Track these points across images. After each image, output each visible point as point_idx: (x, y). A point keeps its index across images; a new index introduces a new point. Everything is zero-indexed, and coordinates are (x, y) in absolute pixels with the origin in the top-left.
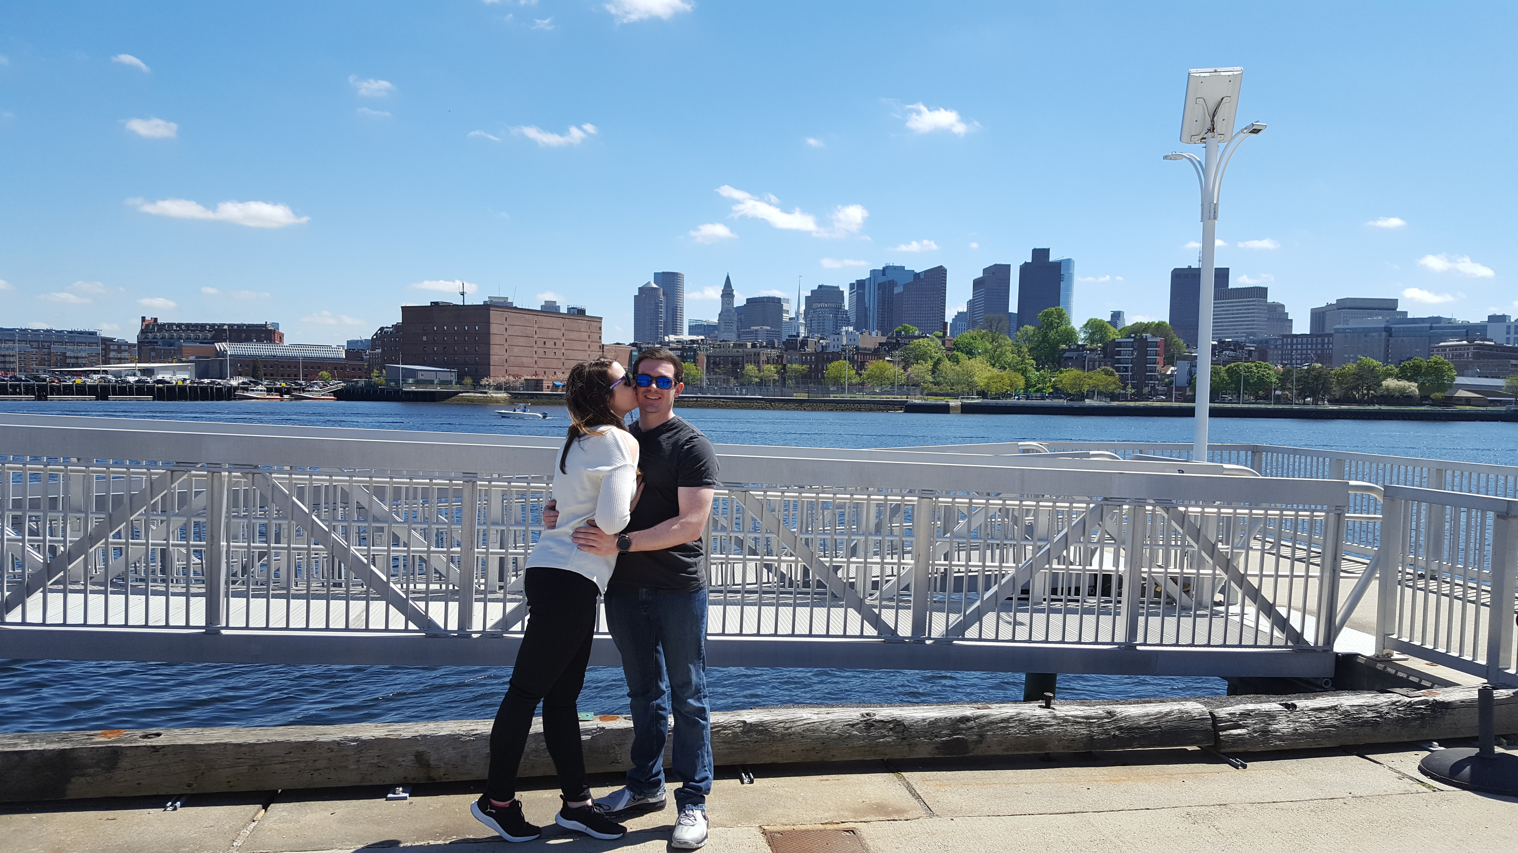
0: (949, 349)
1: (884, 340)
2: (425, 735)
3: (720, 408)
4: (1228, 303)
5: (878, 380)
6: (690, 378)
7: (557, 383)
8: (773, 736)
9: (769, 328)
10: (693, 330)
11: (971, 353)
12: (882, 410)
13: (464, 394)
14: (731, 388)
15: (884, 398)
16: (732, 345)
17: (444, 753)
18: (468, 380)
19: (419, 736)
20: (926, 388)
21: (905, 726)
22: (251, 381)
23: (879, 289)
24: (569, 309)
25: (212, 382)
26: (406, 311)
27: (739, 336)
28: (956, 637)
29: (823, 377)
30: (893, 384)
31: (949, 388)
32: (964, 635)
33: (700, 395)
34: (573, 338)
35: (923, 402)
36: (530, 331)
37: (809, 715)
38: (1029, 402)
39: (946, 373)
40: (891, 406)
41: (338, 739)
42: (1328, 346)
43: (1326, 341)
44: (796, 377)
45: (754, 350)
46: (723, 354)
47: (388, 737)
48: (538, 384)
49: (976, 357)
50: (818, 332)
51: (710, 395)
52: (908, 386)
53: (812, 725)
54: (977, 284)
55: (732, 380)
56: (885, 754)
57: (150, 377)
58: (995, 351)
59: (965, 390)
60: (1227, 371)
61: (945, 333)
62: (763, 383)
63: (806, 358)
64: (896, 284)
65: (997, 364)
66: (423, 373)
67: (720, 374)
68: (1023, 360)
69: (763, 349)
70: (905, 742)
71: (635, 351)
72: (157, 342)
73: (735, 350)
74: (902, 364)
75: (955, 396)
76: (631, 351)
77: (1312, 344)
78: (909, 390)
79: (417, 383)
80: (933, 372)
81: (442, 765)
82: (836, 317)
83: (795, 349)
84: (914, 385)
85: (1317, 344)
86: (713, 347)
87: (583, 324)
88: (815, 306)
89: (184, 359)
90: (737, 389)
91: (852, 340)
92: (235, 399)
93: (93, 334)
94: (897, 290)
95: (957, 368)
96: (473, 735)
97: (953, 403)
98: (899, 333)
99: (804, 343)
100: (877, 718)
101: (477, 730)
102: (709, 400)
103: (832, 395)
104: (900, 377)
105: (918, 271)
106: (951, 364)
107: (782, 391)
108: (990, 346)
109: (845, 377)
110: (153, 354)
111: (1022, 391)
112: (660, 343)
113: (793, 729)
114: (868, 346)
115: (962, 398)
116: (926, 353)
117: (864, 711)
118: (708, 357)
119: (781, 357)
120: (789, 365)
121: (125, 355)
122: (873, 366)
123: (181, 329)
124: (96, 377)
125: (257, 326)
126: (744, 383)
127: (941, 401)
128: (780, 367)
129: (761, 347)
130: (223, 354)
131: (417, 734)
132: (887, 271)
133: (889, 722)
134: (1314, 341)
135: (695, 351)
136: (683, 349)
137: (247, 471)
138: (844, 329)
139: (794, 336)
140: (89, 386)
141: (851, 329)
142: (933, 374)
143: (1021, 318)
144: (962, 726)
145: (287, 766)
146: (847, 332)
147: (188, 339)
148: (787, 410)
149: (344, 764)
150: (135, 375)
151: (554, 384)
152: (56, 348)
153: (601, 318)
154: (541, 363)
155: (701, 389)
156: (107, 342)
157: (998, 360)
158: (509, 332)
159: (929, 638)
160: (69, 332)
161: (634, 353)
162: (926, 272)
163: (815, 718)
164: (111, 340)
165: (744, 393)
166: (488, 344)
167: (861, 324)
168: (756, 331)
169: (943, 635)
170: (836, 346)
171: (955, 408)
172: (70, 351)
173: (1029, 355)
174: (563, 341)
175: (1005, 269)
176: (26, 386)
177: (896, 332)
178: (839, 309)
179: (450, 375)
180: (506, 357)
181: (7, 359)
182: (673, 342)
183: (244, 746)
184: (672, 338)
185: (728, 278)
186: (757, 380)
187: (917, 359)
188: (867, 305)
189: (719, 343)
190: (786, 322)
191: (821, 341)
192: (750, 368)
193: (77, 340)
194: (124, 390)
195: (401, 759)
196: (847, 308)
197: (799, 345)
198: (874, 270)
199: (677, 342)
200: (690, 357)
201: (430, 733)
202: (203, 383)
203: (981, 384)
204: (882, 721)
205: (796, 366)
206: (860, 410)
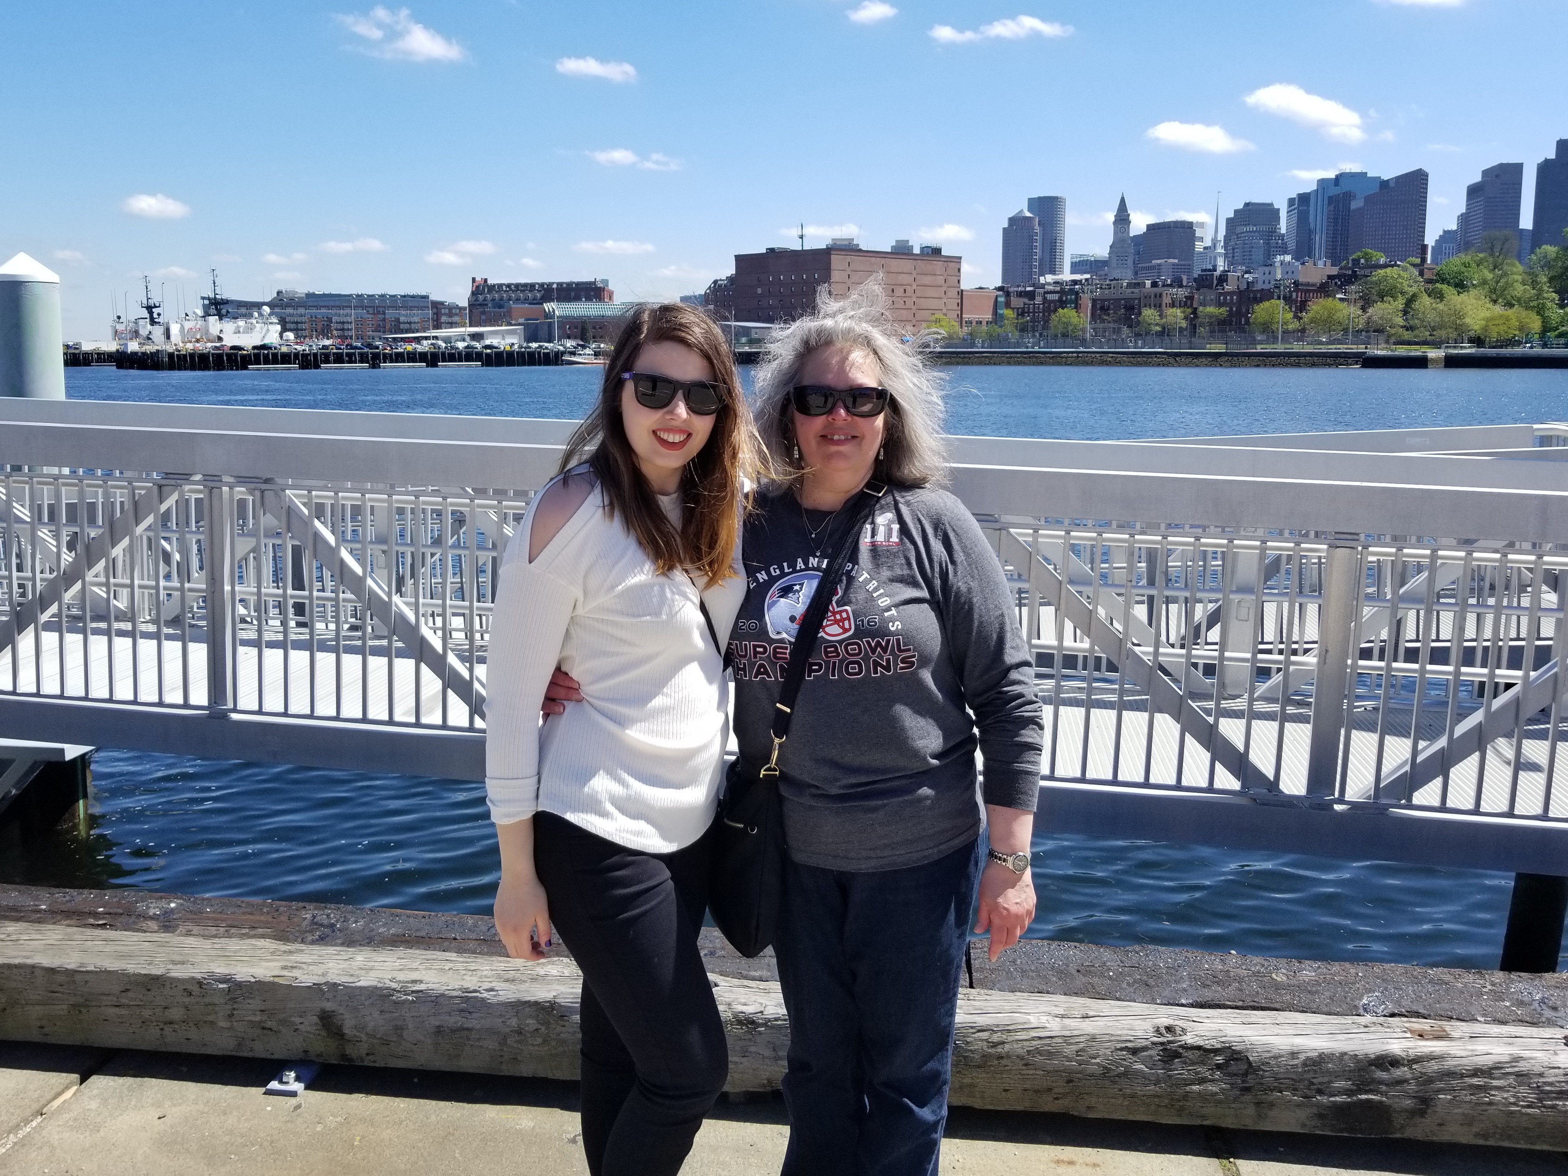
0: (1430, 281)
1: (1335, 271)
2: (335, 983)
3: (1107, 365)
5: (1325, 325)
6: (1070, 328)
8: (965, 1057)
9: (1176, 261)
10: (1077, 267)
11: (1460, 286)
12: (1330, 365)
14: (1123, 340)
15: (1333, 348)
16: (1125, 284)
17: (367, 1019)
19: (326, 983)
20: (1393, 335)
21: (1250, 1063)
22: (578, 345)
23: (1329, 204)
24: (922, 249)
25: (540, 347)
26: (739, 259)
27: (1136, 273)
28: (1394, 802)
29: (1247, 322)
30: (1346, 330)
31: (1428, 333)
32: (1410, 799)
33: (1082, 349)
34: (927, 283)
35: (1390, 353)
37: (1044, 1019)
38: (1546, 351)
39: (1424, 313)
40: (1342, 360)
41: (199, 976)
44: (1211, 324)
45: (1155, 289)
46: (1115, 296)
47: (276, 980)
49: (1468, 291)
50: (1242, 264)
51: (1094, 350)
52: (1367, 332)
53: (1047, 1041)
54: (1473, 191)
55: (1125, 330)
56: (1203, 1117)
57: (479, 341)
58: (1497, 282)
59: (1451, 335)
61: (1424, 260)
62: (1165, 333)
63: (1225, 299)
64: (1355, 197)
65: (1500, 300)
66: (757, 330)
67: (1109, 322)
68: (1540, 294)
69: (1166, 288)
70: (1248, 1098)
71: (1000, 296)
72: (486, 305)
73: (1129, 291)
74: (1360, 303)
75: (1437, 345)
76: (997, 296)
78: (1369, 337)
79: (751, 342)
80: (1405, 313)
81: (364, 1037)
82: (1268, 244)
83: (1210, 287)
84: (1377, 330)
86: (1101, 288)
87: (938, 266)
88: (1239, 230)
89: (513, 322)
90: (1131, 341)
91: (1290, 273)
92: (562, 365)
93: (425, 297)
94: (1355, 205)
95: (1441, 306)
96: (413, 992)
97: (1433, 354)
98: (1356, 262)
99: (1223, 279)
100: (1189, 1039)
101: (421, 982)
102: (1093, 355)
103: (1259, 347)
104: (1356, 320)
105: (1385, 177)
106: (1433, 301)
107: (1190, 342)
108: (1489, 276)
109: (1278, 323)
110: (483, 317)
111: (1537, 336)
112: (1033, 285)
113: (1007, 1047)
114: (1312, 280)
115: (1447, 347)
116: (1395, 287)
117: (1165, 1016)
118: (1094, 301)
119: (1190, 298)
120: (1201, 308)
121: (456, 319)
122: (1318, 307)
123: (511, 289)
124: (425, 342)
125: (586, 283)
126: (1141, 333)
127: (1415, 351)
128: (1189, 310)
129: (1163, 286)
130: (549, 315)
131: (322, 980)
132: (1342, 181)
133: (1216, 1051)
135: (1077, 293)
136: (1062, 292)
137: (252, 486)
138: (1279, 258)
139: (1210, 270)
140: (420, 353)
141: (1288, 258)
142: (1404, 315)
143: (1538, 236)
144: (1384, 1075)
145: (123, 1011)
146: (1282, 263)
147: (518, 300)
148: (1197, 366)
149: (210, 1018)
150: (464, 340)
152: (390, 313)
153: (960, 258)
155: (1084, 342)
156: (437, 306)
157: (1501, 295)
158: (853, 279)
159: (1341, 801)
160: (402, 296)
161: (1000, 299)
162: (1398, 179)
163: (1054, 1027)
164: (442, 303)
165: (1140, 345)
167: (1303, 251)
168: (1159, 265)
169: (1369, 797)
170: (1267, 282)
171: (1435, 361)
172: (404, 316)
173: (1549, 287)
174: (914, 287)
175: (1516, 169)
176: (361, 355)
177: (1353, 260)
178: (1272, 232)
181: (346, 326)
182: (1049, 284)
183: (58, 972)
184: (1050, 278)
185: (1123, 200)
186: (1158, 328)
187: (1382, 296)
188: (1312, 226)
189: (1108, 282)
190: (1201, 253)
191: (1246, 276)
192: (1149, 314)
193: (410, 304)
194: (453, 356)
195: (298, 1020)
196: (1283, 231)
197: (1215, 282)
198: (1323, 180)
199: (1054, 283)
200: (1071, 302)
201: (345, 979)
202: (530, 347)
203: (1476, 327)
204: (1199, 1048)
205: (1211, 309)
206: (1298, 365)
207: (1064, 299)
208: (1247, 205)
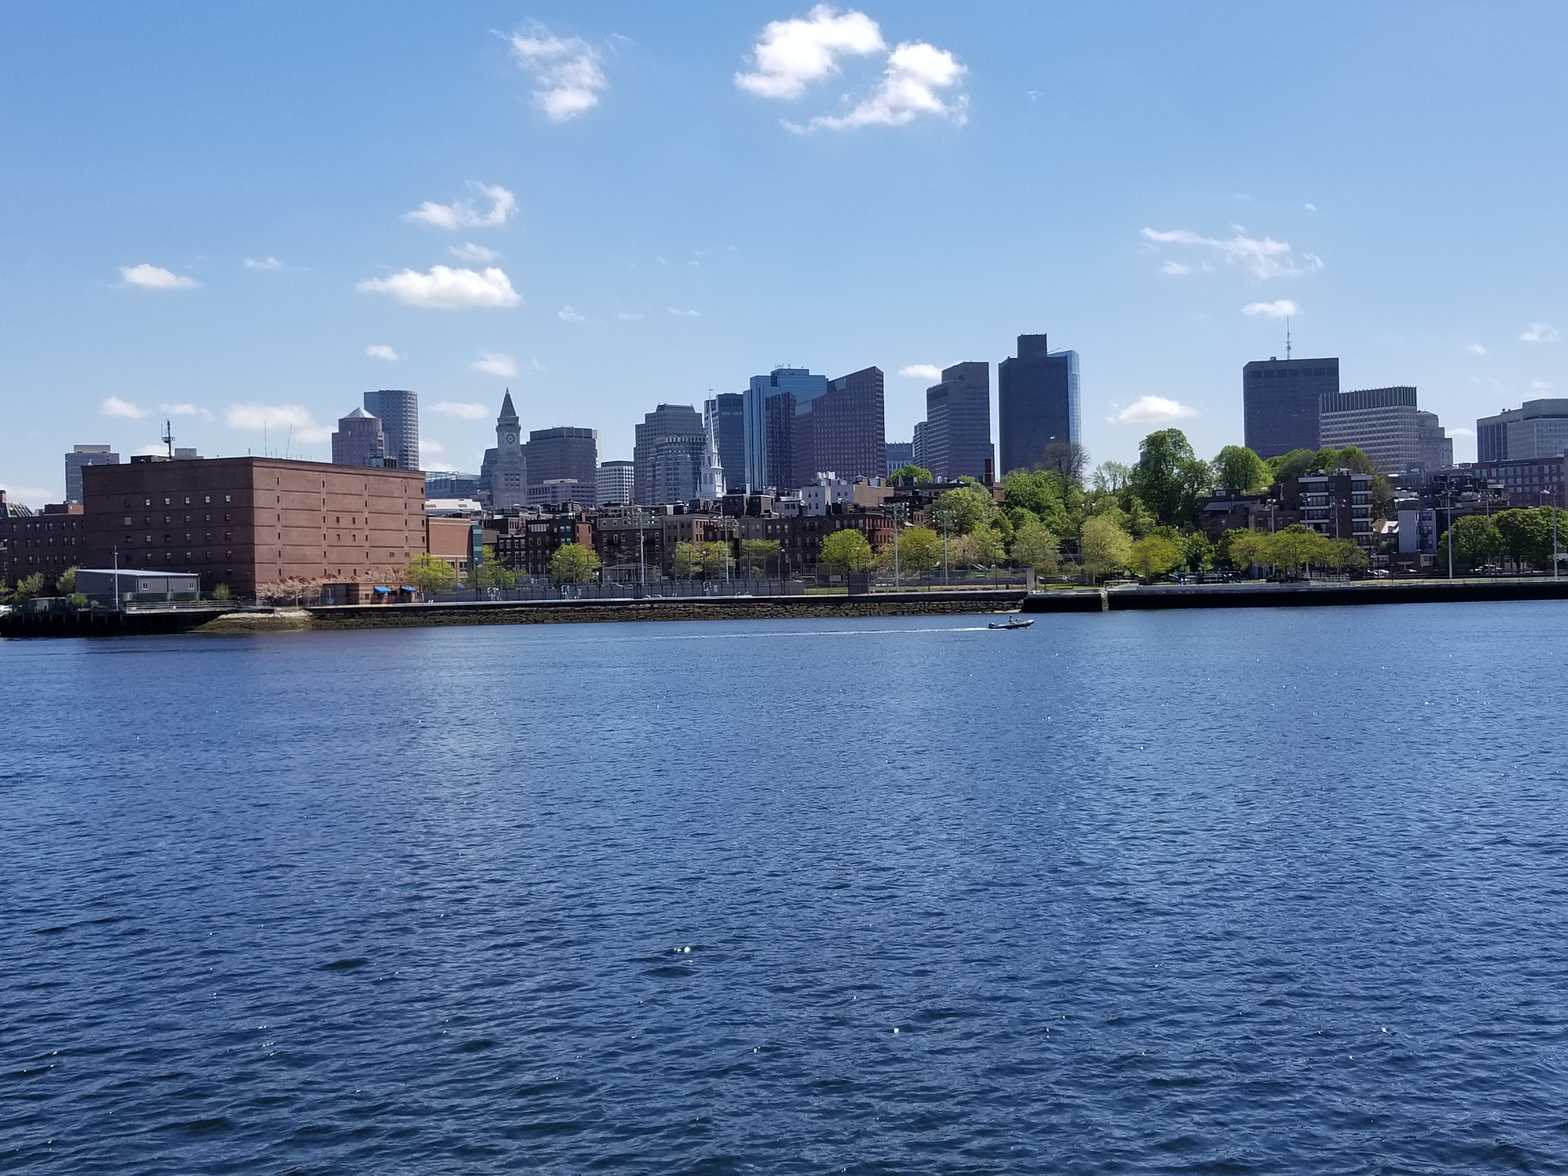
1: (887, 491)
4: (1353, 415)
6: (579, 570)
7: (381, 589)
9: (576, 481)
12: (983, 610)
13: (230, 616)
14: (687, 584)
18: (222, 591)
29: (817, 558)
34: (382, 508)
35: (1045, 593)
36: (313, 500)
42: (1551, 479)
43: (1547, 470)
44: (761, 562)
45: (681, 517)
46: (624, 527)
48: (350, 592)
54: (933, 395)
60: (1497, 523)
62: (707, 574)
64: (797, 400)
66: (146, 581)
67: (626, 562)
69: (694, 515)
71: (475, 527)
76: (471, 527)
77: (1523, 477)
79: (140, 599)
82: (697, 459)
85: (1531, 477)
86: (605, 515)
91: (842, 494)
94: (801, 410)
102: (674, 606)
105: (832, 377)
111: (1188, 569)
112: (501, 512)
114: (873, 504)
120: (745, 541)
126: (677, 575)
128: (730, 545)
132: (780, 380)
134: (1527, 472)
148: (816, 616)
151: (375, 590)
154: (334, 555)
158: (284, 504)
161: (475, 532)
162: (846, 378)
165: (716, 590)
166: (249, 525)
168: (554, 487)
170: (817, 506)
171: (1105, 601)
174: (366, 514)
179: (188, 582)
180: (279, 547)
185: (508, 398)
186: (698, 569)
191: (783, 499)
192: (685, 549)
197: (746, 507)
198: (757, 378)
200: (566, 534)
205: (759, 543)
206: (943, 612)
207: (556, 530)
208: (661, 408)
